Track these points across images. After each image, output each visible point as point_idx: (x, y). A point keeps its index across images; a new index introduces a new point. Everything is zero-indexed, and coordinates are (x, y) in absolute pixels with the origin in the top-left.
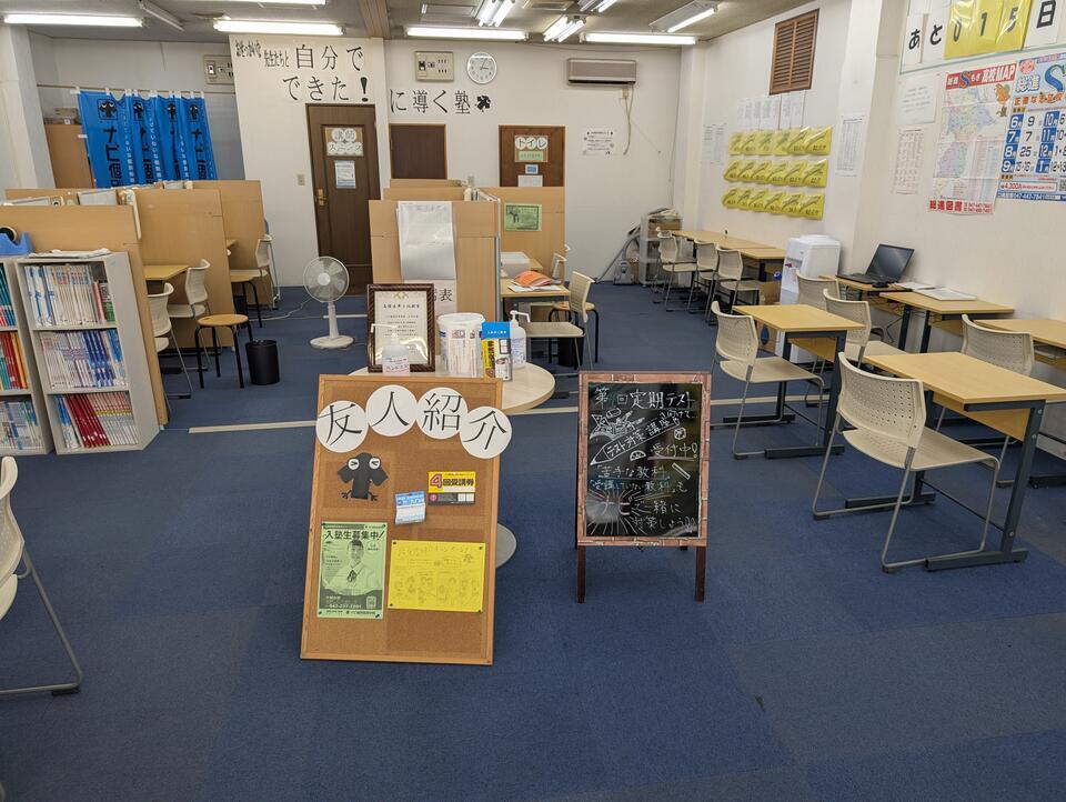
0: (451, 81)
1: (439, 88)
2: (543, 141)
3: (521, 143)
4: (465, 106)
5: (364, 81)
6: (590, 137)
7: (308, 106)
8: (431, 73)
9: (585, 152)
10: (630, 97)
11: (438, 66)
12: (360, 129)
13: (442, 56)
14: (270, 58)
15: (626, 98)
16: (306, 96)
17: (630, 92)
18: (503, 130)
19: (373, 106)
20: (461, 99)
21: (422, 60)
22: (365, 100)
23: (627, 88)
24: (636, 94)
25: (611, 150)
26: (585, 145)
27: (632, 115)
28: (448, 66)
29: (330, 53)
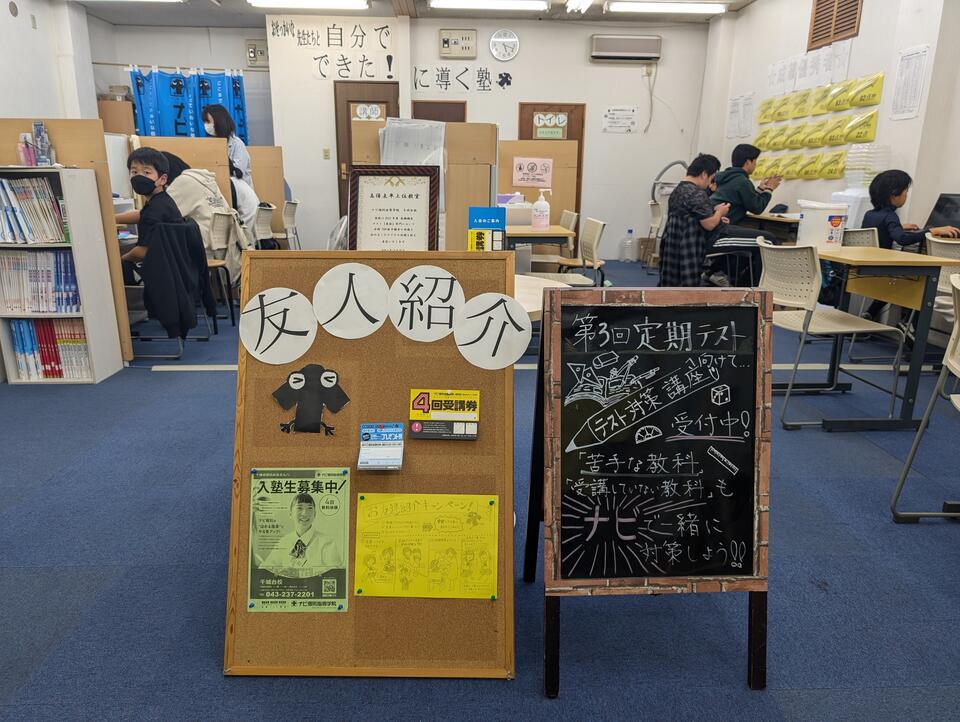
0: (473, 58)
1: (462, 65)
2: (563, 119)
3: (539, 120)
4: (487, 83)
5: (389, 59)
6: (610, 115)
7: (335, 82)
8: (455, 50)
9: (605, 130)
10: (653, 75)
11: (462, 43)
12: (384, 106)
13: (466, 34)
14: (303, 38)
15: (649, 74)
16: (334, 73)
17: (654, 69)
18: (523, 106)
19: (397, 83)
20: (483, 76)
21: (446, 37)
22: (390, 77)
23: (650, 65)
24: (660, 71)
25: (633, 128)
26: (605, 123)
27: (655, 93)
28: (471, 43)
29: (358, 32)
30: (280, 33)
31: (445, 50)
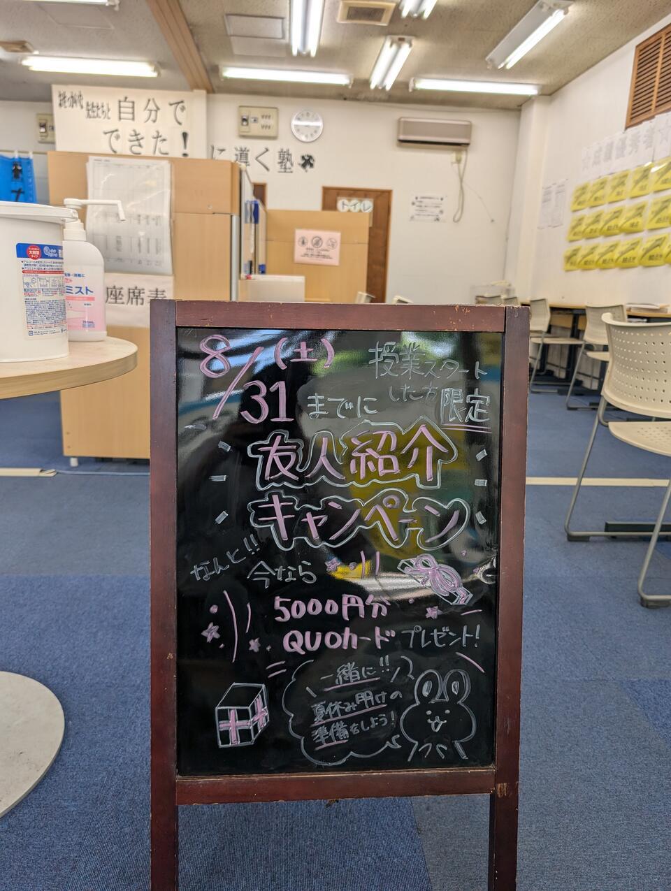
0: (274, 138)
1: (262, 144)
2: (368, 205)
3: (343, 205)
4: (288, 165)
5: (185, 135)
6: (418, 202)
8: (255, 128)
9: (412, 218)
10: (463, 162)
11: (262, 122)
13: (267, 112)
14: (92, 110)
15: (459, 161)
16: (125, 148)
17: (463, 156)
18: (326, 190)
20: (284, 157)
21: (245, 113)
22: (185, 155)
23: (459, 151)
24: (471, 157)
25: (441, 216)
26: (413, 210)
27: (464, 179)
28: (271, 122)
29: (152, 106)
30: (67, 104)
31: (244, 128)
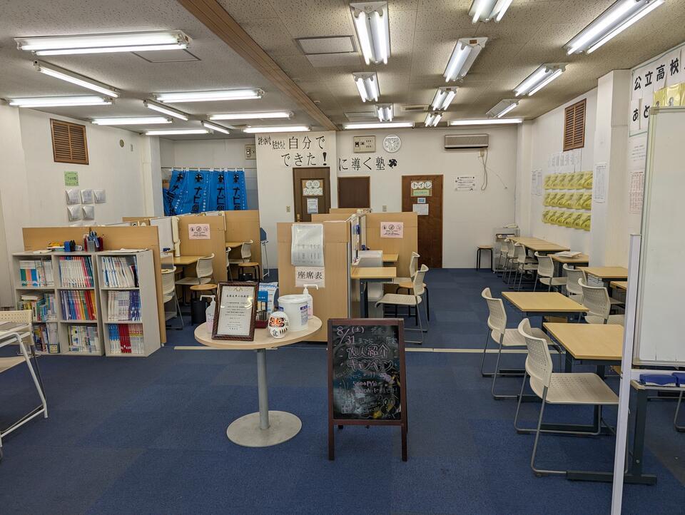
0: (373, 152)
1: (366, 156)
2: (429, 184)
3: (414, 185)
4: (382, 165)
5: (325, 154)
6: (459, 181)
7: (294, 169)
8: (362, 148)
9: (456, 189)
10: (485, 156)
11: (367, 144)
12: (322, 181)
13: (369, 138)
14: (275, 145)
15: (482, 156)
16: (293, 163)
17: (485, 153)
18: (404, 178)
19: (329, 168)
20: (380, 162)
21: (357, 141)
22: (325, 164)
23: (483, 150)
24: (490, 154)
25: (474, 188)
26: (456, 185)
27: (487, 166)
28: (372, 144)
29: (307, 140)
30: (263, 143)
31: (357, 148)
